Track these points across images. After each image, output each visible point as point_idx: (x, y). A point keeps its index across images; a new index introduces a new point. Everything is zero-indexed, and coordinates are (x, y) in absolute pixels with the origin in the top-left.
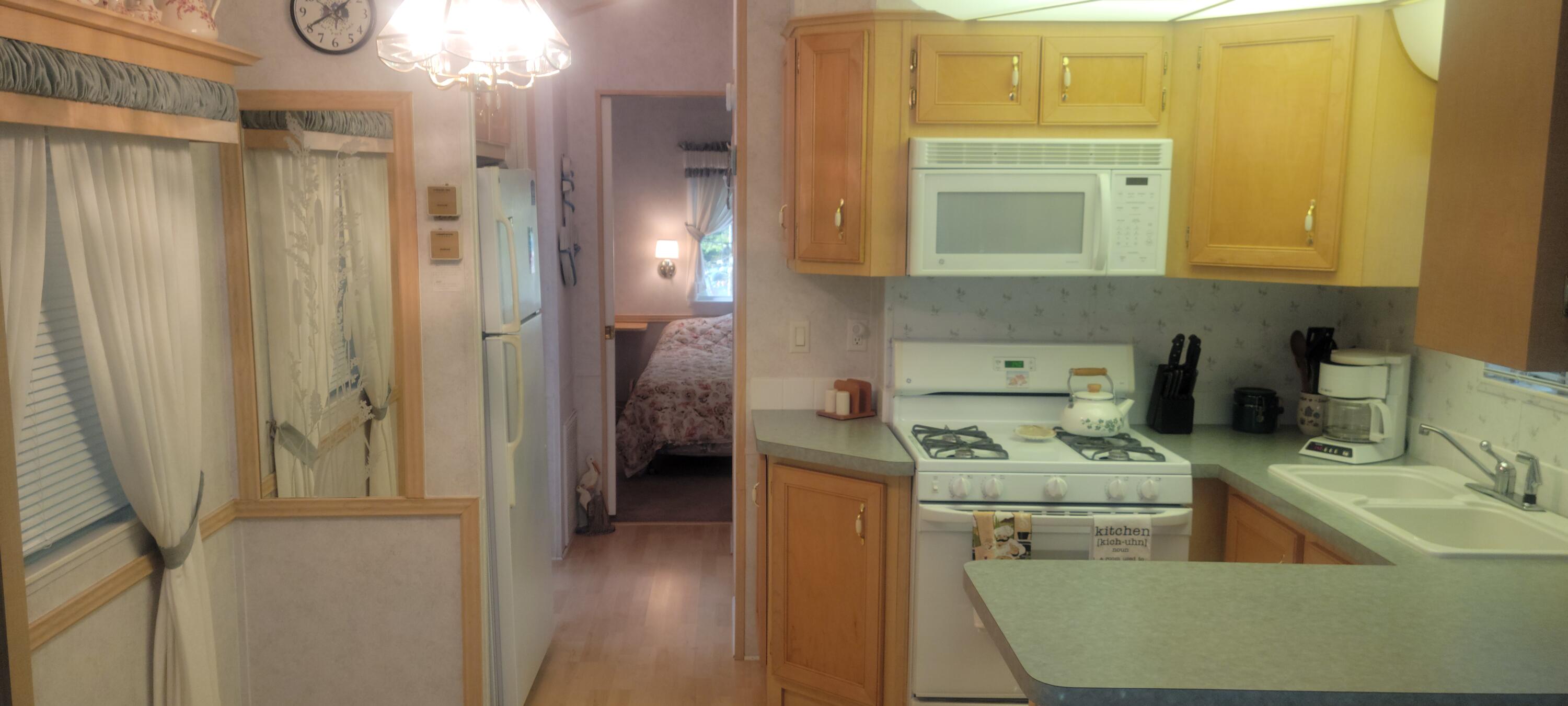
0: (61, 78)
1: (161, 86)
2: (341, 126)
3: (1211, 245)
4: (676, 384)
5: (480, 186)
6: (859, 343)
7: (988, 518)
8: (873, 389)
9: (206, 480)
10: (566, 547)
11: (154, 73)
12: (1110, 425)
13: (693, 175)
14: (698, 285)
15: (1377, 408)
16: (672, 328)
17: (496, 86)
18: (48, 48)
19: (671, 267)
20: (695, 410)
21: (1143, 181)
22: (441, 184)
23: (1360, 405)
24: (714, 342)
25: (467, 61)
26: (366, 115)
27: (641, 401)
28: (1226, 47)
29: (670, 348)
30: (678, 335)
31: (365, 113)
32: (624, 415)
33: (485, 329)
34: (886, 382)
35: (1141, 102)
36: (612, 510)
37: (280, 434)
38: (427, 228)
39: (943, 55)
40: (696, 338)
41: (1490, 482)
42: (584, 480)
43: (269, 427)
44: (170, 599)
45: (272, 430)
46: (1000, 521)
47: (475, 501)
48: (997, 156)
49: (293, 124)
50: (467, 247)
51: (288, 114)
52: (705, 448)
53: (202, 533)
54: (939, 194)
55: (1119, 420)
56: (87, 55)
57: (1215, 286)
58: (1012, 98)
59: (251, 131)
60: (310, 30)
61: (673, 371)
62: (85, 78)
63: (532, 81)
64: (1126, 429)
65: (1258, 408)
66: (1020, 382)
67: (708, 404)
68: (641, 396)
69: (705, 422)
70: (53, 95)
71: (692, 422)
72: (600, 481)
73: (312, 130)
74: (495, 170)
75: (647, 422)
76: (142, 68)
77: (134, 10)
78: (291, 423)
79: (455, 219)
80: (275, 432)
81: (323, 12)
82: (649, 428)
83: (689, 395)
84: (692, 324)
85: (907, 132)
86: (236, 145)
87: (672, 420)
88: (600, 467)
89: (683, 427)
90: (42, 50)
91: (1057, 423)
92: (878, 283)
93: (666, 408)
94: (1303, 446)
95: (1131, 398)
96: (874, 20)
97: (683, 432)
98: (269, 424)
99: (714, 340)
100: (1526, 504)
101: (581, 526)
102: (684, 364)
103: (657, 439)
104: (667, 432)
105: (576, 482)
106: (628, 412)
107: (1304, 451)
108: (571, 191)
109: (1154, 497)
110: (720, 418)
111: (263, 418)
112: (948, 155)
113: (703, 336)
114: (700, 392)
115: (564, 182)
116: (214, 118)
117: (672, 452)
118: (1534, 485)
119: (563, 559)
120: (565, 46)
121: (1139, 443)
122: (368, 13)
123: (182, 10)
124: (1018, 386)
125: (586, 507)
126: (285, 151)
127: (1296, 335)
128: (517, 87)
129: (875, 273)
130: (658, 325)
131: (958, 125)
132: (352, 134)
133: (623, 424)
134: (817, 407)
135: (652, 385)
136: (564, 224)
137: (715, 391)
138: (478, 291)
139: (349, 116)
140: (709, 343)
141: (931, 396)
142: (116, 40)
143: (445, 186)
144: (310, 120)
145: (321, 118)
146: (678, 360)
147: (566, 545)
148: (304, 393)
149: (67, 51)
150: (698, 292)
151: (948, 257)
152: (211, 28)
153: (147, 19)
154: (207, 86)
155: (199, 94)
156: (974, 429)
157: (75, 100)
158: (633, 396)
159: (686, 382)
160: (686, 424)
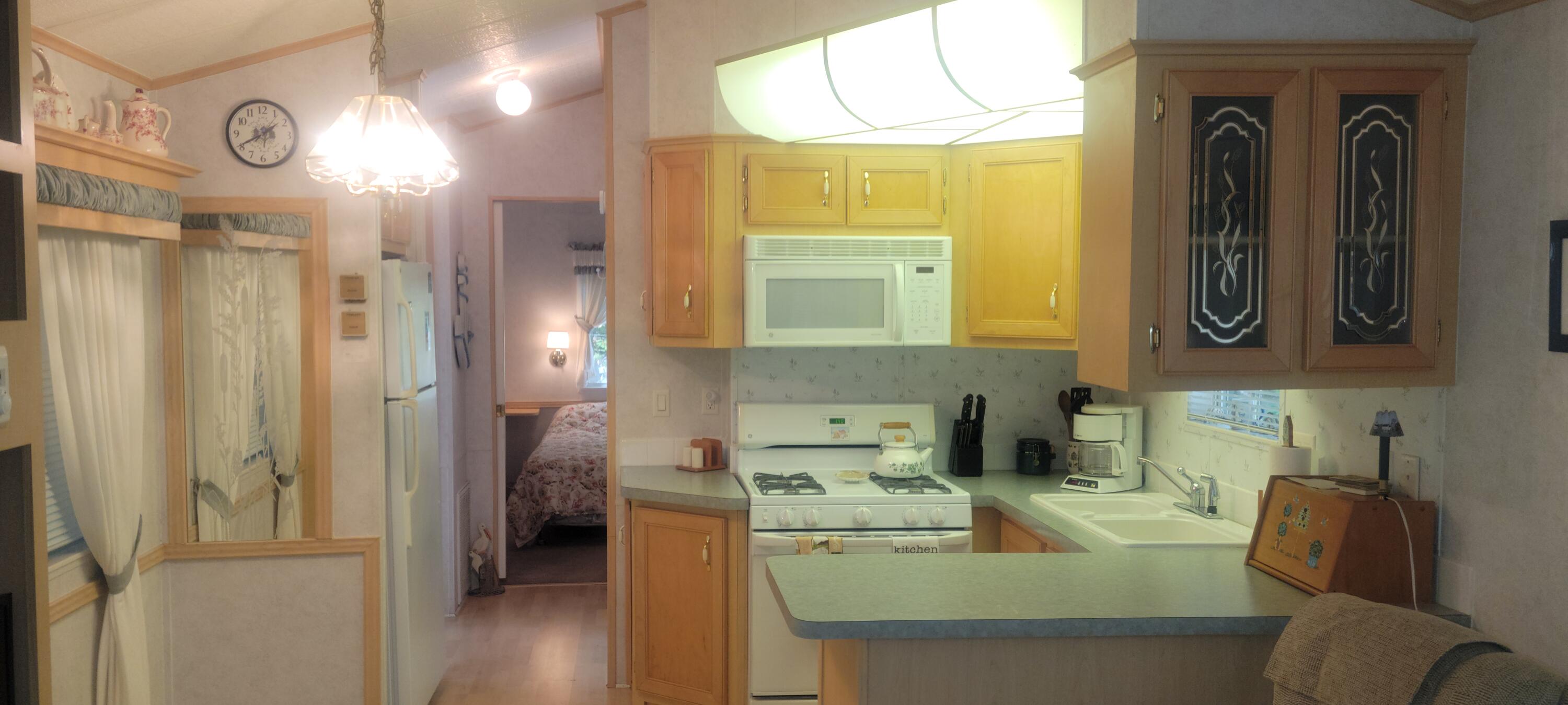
0: (56, 188)
1: (126, 195)
2: (263, 226)
3: (985, 321)
4: (564, 460)
5: (384, 275)
6: (713, 407)
7: (807, 541)
8: (724, 446)
9: (144, 524)
10: (459, 605)
11: (120, 184)
12: (912, 468)
13: (581, 273)
14: (587, 373)
15: (1116, 449)
16: (563, 412)
17: (399, 195)
18: (47, 166)
19: (562, 356)
20: (581, 483)
21: (930, 270)
22: (351, 273)
23: (1103, 447)
24: (601, 424)
25: (375, 176)
26: (283, 218)
27: (531, 476)
28: (988, 165)
29: (560, 431)
30: (569, 418)
31: (282, 215)
32: (515, 489)
33: (387, 394)
34: (732, 439)
35: (927, 208)
36: (502, 574)
37: (202, 491)
38: (338, 310)
39: (767, 170)
40: (585, 421)
41: (1188, 500)
42: (476, 546)
43: (192, 485)
44: (113, 619)
45: (196, 488)
46: (817, 543)
47: (377, 540)
48: (813, 249)
49: (225, 225)
50: (373, 325)
51: (221, 219)
52: (590, 519)
53: (140, 567)
54: (768, 280)
55: (919, 463)
56: (73, 171)
57: (1000, 355)
58: (825, 204)
59: (186, 231)
60: (242, 149)
61: (562, 449)
62: (73, 189)
63: (428, 191)
64: (928, 471)
65: (1034, 454)
66: (842, 436)
67: (593, 477)
68: (531, 471)
69: (591, 494)
70: (49, 202)
71: (578, 494)
72: (491, 547)
73: (238, 229)
74: (397, 263)
75: (537, 495)
76: (112, 181)
77: (105, 135)
78: (213, 480)
79: (362, 301)
80: (198, 489)
81: (253, 134)
82: (538, 501)
83: (575, 469)
84: (581, 408)
85: (741, 230)
86: (175, 241)
87: (560, 493)
88: (492, 535)
89: (569, 499)
90: (43, 167)
91: (872, 470)
92: (724, 354)
93: (554, 482)
94: (1063, 481)
95: (931, 447)
96: (712, 142)
97: (570, 504)
98: (193, 481)
99: (601, 422)
100: (1209, 514)
101: (473, 589)
102: (572, 444)
103: (546, 510)
104: (555, 504)
105: (468, 548)
106: (519, 487)
107: (1064, 485)
108: (465, 284)
109: (941, 522)
110: (604, 490)
111: (190, 475)
112: (775, 250)
113: (592, 419)
114: (585, 466)
115: (459, 276)
116: (162, 220)
117: (559, 522)
118: (1214, 499)
119: (456, 616)
120: (454, 164)
121: (935, 482)
122: (292, 135)
123: (139, 134)
124: (841, 439)
125: (477, 571)
126: (216, 247)
127: (1063, 394)
128: (416, 195)
129: (718, 345)
130: (549, 410)
131: (783, 225)
132: (271, 234)
133: (514, 498)
134: (676, 463)
135: (541, 461)
136: (459, 313)
137: (600, 465)
138: (382, 362)
139: (269, 217)
140: (597, 425)
141: (771, 449)
142: (93, 159)
143: (354, 274)
144: (237, 222)
145: (246, 220)
146: (567, 441)
147: (459, 604)
148: (227, 451)
149: (59, 168)
150: (587, 379)
151: (776, 331)
152: (163, 147)
153: (114, 141)
154: (159, 194)
155: (152, 199)
156: (805, 475)
157: (64, 205)
158: (524, 472)
159: (573, 458)
160: (573, 496)
